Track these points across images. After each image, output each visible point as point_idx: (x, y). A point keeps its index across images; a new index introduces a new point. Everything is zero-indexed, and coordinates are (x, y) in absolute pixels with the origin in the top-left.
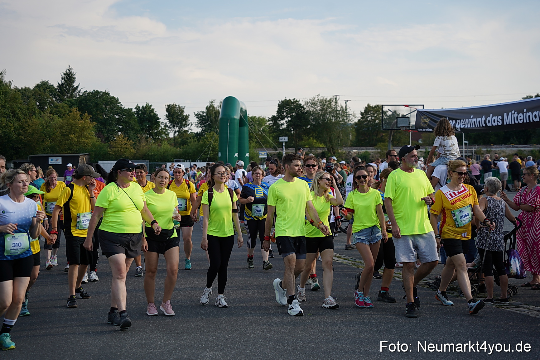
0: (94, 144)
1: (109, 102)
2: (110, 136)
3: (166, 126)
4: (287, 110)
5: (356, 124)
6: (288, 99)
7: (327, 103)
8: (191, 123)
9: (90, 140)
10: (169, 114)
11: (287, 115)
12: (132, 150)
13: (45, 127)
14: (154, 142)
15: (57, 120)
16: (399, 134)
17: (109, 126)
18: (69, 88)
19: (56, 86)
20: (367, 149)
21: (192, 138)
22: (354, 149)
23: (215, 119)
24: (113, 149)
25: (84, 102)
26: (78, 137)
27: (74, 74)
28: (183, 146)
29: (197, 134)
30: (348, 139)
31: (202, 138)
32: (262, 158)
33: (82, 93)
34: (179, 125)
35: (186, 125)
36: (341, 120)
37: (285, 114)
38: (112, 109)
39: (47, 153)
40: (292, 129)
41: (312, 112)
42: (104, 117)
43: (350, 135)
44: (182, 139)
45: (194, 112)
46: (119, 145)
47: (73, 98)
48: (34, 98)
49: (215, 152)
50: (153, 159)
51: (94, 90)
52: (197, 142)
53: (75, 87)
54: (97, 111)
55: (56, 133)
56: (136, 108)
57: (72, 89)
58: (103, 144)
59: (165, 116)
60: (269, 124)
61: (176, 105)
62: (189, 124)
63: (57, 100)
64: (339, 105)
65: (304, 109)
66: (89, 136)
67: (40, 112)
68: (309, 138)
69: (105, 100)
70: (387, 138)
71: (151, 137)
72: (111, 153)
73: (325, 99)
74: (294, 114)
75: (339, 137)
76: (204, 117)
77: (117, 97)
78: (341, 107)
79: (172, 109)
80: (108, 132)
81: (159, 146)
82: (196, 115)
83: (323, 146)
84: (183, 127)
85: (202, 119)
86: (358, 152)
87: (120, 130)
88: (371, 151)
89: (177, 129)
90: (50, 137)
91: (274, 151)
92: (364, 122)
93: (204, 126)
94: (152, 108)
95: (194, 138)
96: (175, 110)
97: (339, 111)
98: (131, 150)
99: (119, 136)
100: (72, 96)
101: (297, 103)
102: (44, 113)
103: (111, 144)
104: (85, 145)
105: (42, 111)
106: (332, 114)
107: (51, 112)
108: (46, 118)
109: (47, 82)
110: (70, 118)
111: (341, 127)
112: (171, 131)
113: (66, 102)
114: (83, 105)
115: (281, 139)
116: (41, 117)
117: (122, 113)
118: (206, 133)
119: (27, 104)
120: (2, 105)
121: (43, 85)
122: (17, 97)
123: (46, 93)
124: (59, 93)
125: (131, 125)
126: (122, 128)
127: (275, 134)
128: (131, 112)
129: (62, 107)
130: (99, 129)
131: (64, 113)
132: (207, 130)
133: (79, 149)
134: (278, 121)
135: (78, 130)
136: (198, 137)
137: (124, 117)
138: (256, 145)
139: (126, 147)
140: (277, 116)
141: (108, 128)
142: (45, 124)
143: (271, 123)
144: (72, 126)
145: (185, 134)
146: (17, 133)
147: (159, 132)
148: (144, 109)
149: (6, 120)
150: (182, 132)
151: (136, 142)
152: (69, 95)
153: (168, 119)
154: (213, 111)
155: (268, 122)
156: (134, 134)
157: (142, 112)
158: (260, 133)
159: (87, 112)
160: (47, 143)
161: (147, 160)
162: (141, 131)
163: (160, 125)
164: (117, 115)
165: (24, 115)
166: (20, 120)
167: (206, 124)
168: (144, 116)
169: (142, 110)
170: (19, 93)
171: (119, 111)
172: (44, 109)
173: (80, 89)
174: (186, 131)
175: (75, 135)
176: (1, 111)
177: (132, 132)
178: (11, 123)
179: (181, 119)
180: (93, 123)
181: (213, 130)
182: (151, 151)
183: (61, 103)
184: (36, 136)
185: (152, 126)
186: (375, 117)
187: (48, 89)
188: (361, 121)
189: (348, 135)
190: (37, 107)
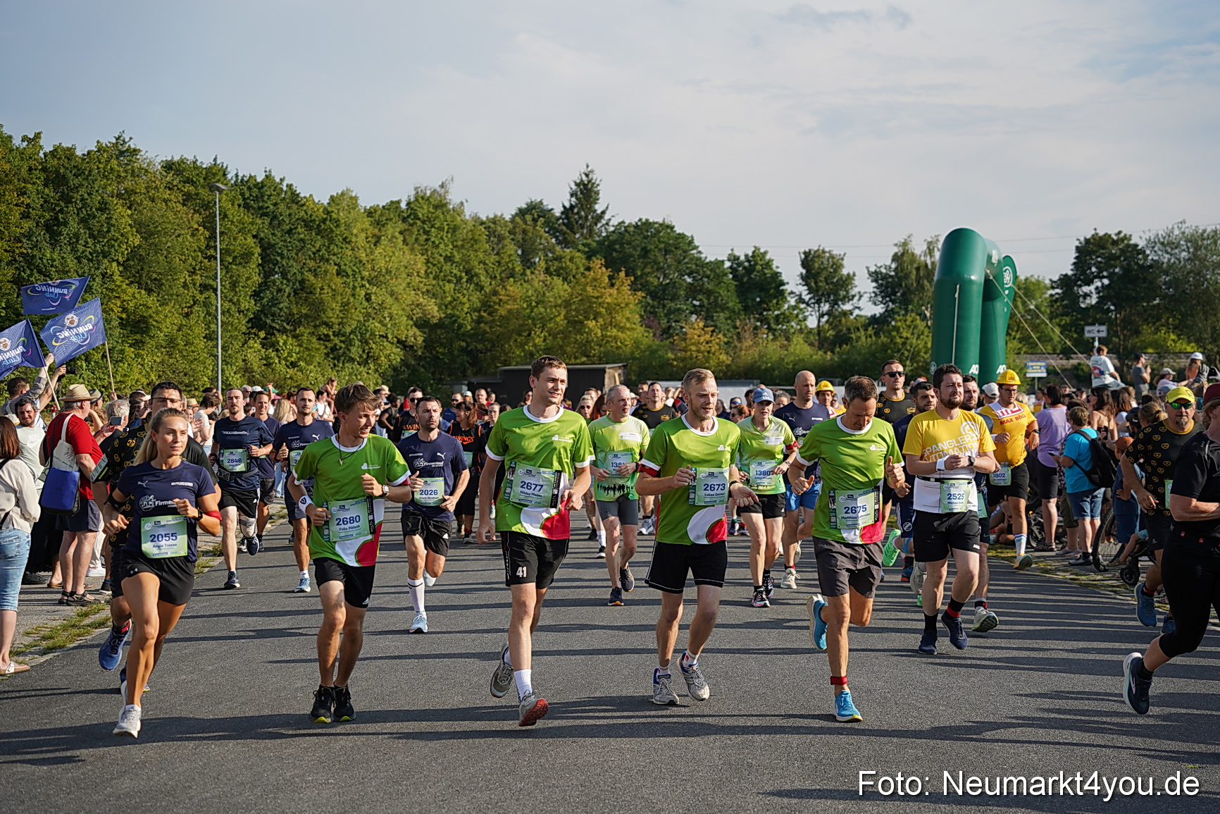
0: (637, 343)
1: (669, 245)
2: (673, 324)
3: (801, 300)
4: (1099, 259)
6: (1101, 233)
7: (1209, 241)
8: (859, 293)
9: (628, 333)
10: (807, 272)
11: (1099, 273)
12: (723, 357)
13: (534, 304)
14: (771, 337)
15: (560, 287)
17: (672, 300)
18: (586, 217)
21: (862, 329)
23: (918, 283)
24: (679, 354)
25: (617, 247)
26: (604, 328)
27: (597, 182)
28: (840, 347)
29: (874, 317)
31: (886, 327)
32: (1034, 378)
33: (613, 226)
34: (832, 298)
35: (848, 298)
37: (1094, 269)
38: (679, 262)
40: (1112, 308)
41: (1165, 266)
44: (838, 332)
45: (867, 268)
46: (693, 344)
47: (593, 237)
48: (513, 240)
49: (917, 362)
50: (768, 377)
51: (640, 220)
52: (874, 338)
53: (599, 212)
54: (645, 267)
55: (557, 316)
56: (729, 260)
57: (592, 218)
58: (657, 342)
59: (798, 278)
60: (1051, 295)
61: (824, 252)
62: (853, 296)
63: (559, 243)
65: (1146, 257)
66: (628, 325)
67: (524, 270)
68: (1157, 329)
69: (663, 242)
71: (765, 327)
72: (675, 363)
73: (1200, 231)
74: (1117, 270)
76: (890, 280)
77: (690, 235)
79: (816, 260)
80: (666, 315)
81: (784, 347)
82: (870, 274)
85: (887, 285)
87: (695, 311)
89: (825, 307)
90: (543, 328)
91: (1064, 362)
93: (891, 301)
94: (768, 257)
95: (866, 330)
96: (822, 263)
98: (721, 357)
99: (692, 324)
100: (591, 231)
101: (1126, 242)
102: (532, 273)
103: (676, 342)
104: (619, 344)
105: (529, 268)
107: (547, 271)
108: (536, 285)
109: (541, 202)
110: (587, 284)
112: (813, 313)
113: (581, 247)
114: (614, 254)
115: (1089, 332)
116: (525, 281)
117: (701, 272)
118: (896, 316)
119: (498, 254)
120: (446, 255)
121: (532, 209)
122: (477, 237)
123: (538, 228)
124: (564, 228)
125: (720, 298)
126: (700, 306)
127: (1068, 319)
128: (719, 268)
129: (571, 260)
130: (648, 308)
131: (574, 271)
132: (897, 310)
133: (606, 354)
134: (1076, 288)
135: (603, 310)
136: (876, 326)
137: (706, 280)
138: (1020, 346)
139: (708, 349)
140: (1073, 275)
141: (668, 306)
142: (533, 298)
143: (1057, 294)
144: (592, 303)
145: (843, 320)
146: (475, 318)
147: (783, 314)
148: (749, 261)
149: (454, 290)
150: (837, 313)
151: (732, 337)
152: (585, 231)
153: (806, 285)
154: (912, 264)
155: (1048, 289)
156: (726, 319)
157: (745, 268)
158: (1029, 317)
159: (623, 269)
160: (536, 341)
161: (757, 379)
162: (742, 312)
163: (786, 298)
164: (689, 275)
165: (491, 278)
166: (482, 288)
167: (895, 295)
168: (751, 278)
169: (746, 264)
170: (482, 228)
171: (694, 267)
172: (531, 263)
173: (609, 217)
174: (845, 314)
175: (597, 322)
176: (444, 268)
177: (722, 314)
178: (464, 295)
179: (836, 284)
180: (636, 294)
181: (912, 311)
182: (764, 359)
183: (568, 251)
184: (514, 324)
185: (767, 300)
187: (541, 219)
190: (518, 259)
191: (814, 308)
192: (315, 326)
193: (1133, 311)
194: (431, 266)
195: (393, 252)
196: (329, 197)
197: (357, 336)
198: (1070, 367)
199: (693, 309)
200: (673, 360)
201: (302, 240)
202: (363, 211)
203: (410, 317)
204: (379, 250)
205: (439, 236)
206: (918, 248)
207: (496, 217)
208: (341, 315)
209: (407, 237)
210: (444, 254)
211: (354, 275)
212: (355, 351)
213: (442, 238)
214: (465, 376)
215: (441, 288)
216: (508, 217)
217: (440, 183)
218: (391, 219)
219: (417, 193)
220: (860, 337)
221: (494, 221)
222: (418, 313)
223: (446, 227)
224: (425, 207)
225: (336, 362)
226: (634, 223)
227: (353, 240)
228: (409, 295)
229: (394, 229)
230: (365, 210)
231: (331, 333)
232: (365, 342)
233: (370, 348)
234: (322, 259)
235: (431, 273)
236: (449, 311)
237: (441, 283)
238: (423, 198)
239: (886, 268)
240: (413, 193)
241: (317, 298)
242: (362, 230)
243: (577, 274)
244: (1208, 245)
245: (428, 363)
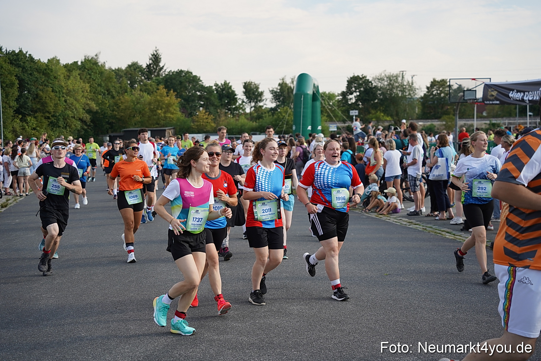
0: (178, 119)
1: (191, 80)
2: (193, 111)
3: (243, 102)
4: (355, 85)
5: (422, 98)
6: (356, 75)
7: (395, 78)
8: (266, 98)
9: (175, 115)
10: (246, 90)
11: (355, 90)
12: (213, 124)
13: (136, 104)
14: (232, 116)
15: (146, 97)
16: (464, 107)
17: (192, 102)
18: (156, 68)
19: (144, 66)
20: (432, 122)
21: (267, 113)
22: (420, 122)
24: (195, 123)
25: (169, 80)
26: (165, 113)
27: (160, 54)
28: (259, 120)
29: (271, 109)
30: (415, 112)
31: (276, 112)
32: (332, 131)
33: (167, 72)
34: (255, 100)
35: (260, 101)
36: (407, 94)
37: (353, 89)
38: (194, 86)
39: (138, 128)
41: (379, 87)
42: (188, 93)
43: (416, 108)
44: (258, 114)
45: (269, 89)
46: (201, 119)
47: (159, 76)
48: (126, 77)
49: (290, 125)
50: (231, 132)
51: (178, 70)
52: (272, 116)
53: (161, 66)
54: (181, 88)
55: (145, 109)
56: (215, 86)
57: (159, 69)
58: (187, 119)
59: (242, 93)
60: (338, 99)
61: (252, 82)
62: (264, 100)
63: (145, 79)
65: (372, 84)
66: (175, 112)
67: (131, 90)
68: (376, 111)
69: (188, 79)
70: (452, 111)
71: (230, 112)
72: (194, 127)
73: (392, 74)
74: (362, 89)
75: (405, 110)
76: (278, 93)
77: (198, 76)
78: (407, 81)
79: (249, 86)
80: (190, 108)
81: (237, 120)
82: (270, 91)
83: (390, 119)
84: (258, 102)
85: (277, 96)
86: (424, 125)
87: (202, 106)
88: (436, 123)
89: (253, 104)
90: (140, 112)
91: (343, 125)
92: (430, 95)
93: (278, 101)
94: (230, 85)
95: (268, 113)
96: (251, 87)
97: (405, 86)
99: (200, 111)
100: (158, 75)
102: (135, 91)
103: (194, 118)
104: (171, 119)
105: (133, 89)
106: (399, 89)
107: (141, 90)
108: (136, 95)
109: (137, 62)
110: (157, 96)
111: (407, 101)
112: (248, 107)
113: (154, 81)
114: (168, 83)
115: (352, 113)
116: (132, 94)
117: (204, 91)
118: (280, 107)
119: (120, 83)
120: (99, 84)
121: (134, 65)
122: (111, 76)
123: (136, 73)
124: (147, 73)
125: (211, 101)
126: (204, 104)
127: (344, 108)
128: (211, 89)
129: (151, 85)
130: (183, 105)
132: (280, 105)
133: (166, 124)
134: (347, 96)
135: (164, 106)
136: (272, 111)
137: (205, 93)
138: (327, 118)
139: (207, 121)
140: (346, 91)
141: (191, 104)
142: (135, 101)
143: (340, 98)
144: (160, 103)
145: (260, 110)
146: (111, 109)
147: (236, 107)
148: (223, 86)
149: (102, 98)
150: (257, 107)
151: (216, 116)
152: (156, 74)
153: (245, 95)
154: (286, 87)
155: (337, 97)
156: (214, 109)
157: (221, 89)
158: (330, 107)
159: (172, 89)
160: (137, 119)
162: (220, 106)
163: (237, 101)
164: (199, 92)
165: (118, 93)
166: (114, 97)
167: (280, 99)
168: (223, 93)
170: (113, 73)
171: (201, 88)
172: (134, 87)
173: (166, 68)
174: (261, 107)
175: (162, 110)
176: (98, 89)
177: (212, 108)
178: (106, 100)
179: (257, 95)
180: (177, 99)
181: (286, 105)
182: (230, 125)
183: (149, 82)
184: (128, 112)
185: (230, 102)
186: (440, 91)
187: (138, 69)
188: (427, 95)
189: (414, 109)
190: (128, 85)
191: (248, 104)
192: (44, 113)
193: (368, 105)
194: (92, 88)
195: (76, 83)
196: (47, 60)
197: (61, 117)
198: (345, 126)
200: (193, 125)
201: (36, 77)
202: (62, 65)
203: (84, 109)
204: (70, 82)
206: (288, 81)
207: (119, 68)
208: (54, 108)
209: (82, 76)
210: (97, 83)
211: (59, 92)
212: (61, 123)
213: (96, 77)
214: (108, 133)
215: (96, 97)
216: (124, 68)
217: (95, 54)
218: (74, 69)
219: (85, 58)
220: (266, 116)
221: (119, 70)
222: (87, 108)
223: (98, 72)
224: (89, 64)
225: (53, 127)
226: (176, 71)
227: (59, 77)
228: (83, 100)
229: (76, 73)
230: (63, 65)
231: (50, 116)
232: (65, 119)
233: (67, 122)
234: (45, 85)
235: (92, 91)
236: (101, 107)
237: (96, 95)
238: (88, 60)
239: (276, 89)
240: (84, 58)
241: (44, 101)
242: (62, 73)
243: (153, 91)
244: (394, 80)
245: (92, 128)
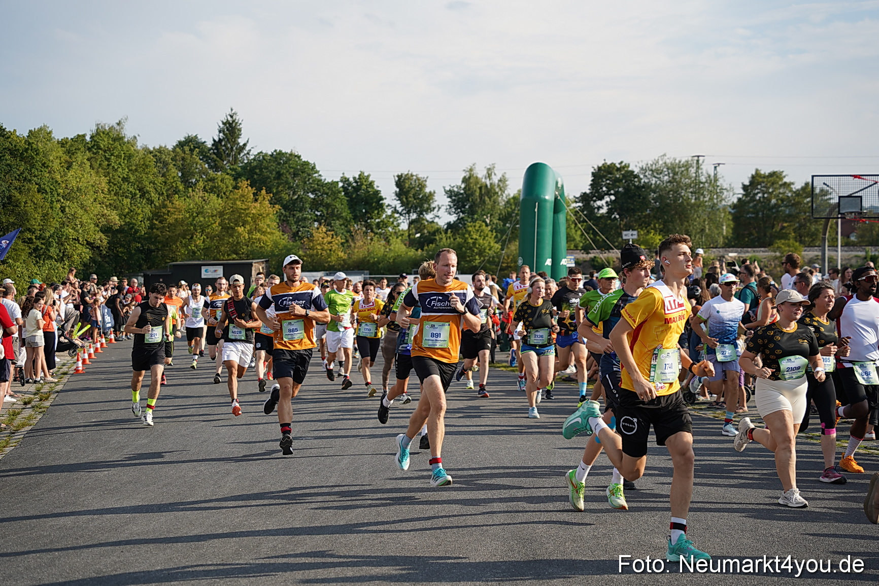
0: (276, 244)
1: (297, 169)
2: (301, 229)
3: (396, 211)
4: (608, 182)
5: (734, 206)
6: (609, 163)
7: (683, 169)
8: (438, 206)
9: (269, 236)
10: (400, 190)
11: (608, 191)
12: (341, 254)
13: (195, 214)
15: (215, 201)
17: (300, 211)
18: (232, 148)
20: (754, 251)
22: (732, 252)
23: (481, 198)
24: (308, 252)
25: (257, 171)
26: (250, 232)
27: (240, 122)
28: (428, 246)
29: (449, 224)
30: (720, 233)
33: (253, 155)
34: (419, 209)
35: (430, 210)
36: (707, 199)
38: (305, 183)
39: (199, 260)
41: (653, 186)
43: (723, 225)
45: (444, 187)
46: (319, 244)
47: (238, 164)
48: (174, 165)
49: (484, 257)
50: (375, 269)
51: (275, 151)
53: (241, 144)
54: (278, 187)
55: (213, 224)
56: (341, 181)
57: (236, 149)
58: (290, 243)
59: (394, 195)
60: (574, 208)
61: (412, 175)
62: (434, 208)
63: (211, 168)
64: (704, 172)
65: (640, 180)
66: (269, 230)
67: (186, 188)
68: (648, 232)
69: (292, 168)
71: (370, 231)
73: (677, 162)
74: (620, 189)
75: (703, 230)
76: (461, 196)
77: (312, 163)
78: (707, 176)
79: (407, 181)
80: (295, 223)
82: (446, 192)
84: (424, 213)
85: (458, 200)
86: (739, 257)
87: (318, 219)
88: (763, 254)
89: (414, 217)
90: (202, 232)
91: (585, 256)
92: (749, 202)
93: (461, 211)
94: (371, 179)
95: (446, 233)
96: (411, 183)
97: (703, 183)
98: (340, 253)
99: (315, 229)
100: (236, 160)
101: (626, 169)
102: (193, 191)
103: (306, 243)
104: (262, 244)
105: (189, 187)
106: (691, 190)
107: (205, 189)
108: (197, 199)
109: (196, 137)
110: (236, 199)
111: (707, 213)
112: (405, 221)
113: (229, 171)
114: (255, 176)
115: (626, 235)
116: (188, 197)
117: (322, 190)
119: (164, 176)
120: (124, 177)
121: (189, 142)
122: (147, 163)
123: (194, 156)
124: (215, 156)
125: (336, 210)
126: (321, 215)
128: (335, 187)
129: (222, 181)
130: (282, 217)
131: (225, 190)
132: (466, 218)
133: (252, 252)
134: (592, 202)
135: (249, 219)
136: (452, 230)
137: (325, 196)
139: (330, 248)
140: (590, 193)
141: (297, 216)
142: (194, 210)
143: (579, 206)
144: (240, 213)
146: (148, 225)
147: (382, 221)
148: (356, 182)
149: (131, 203)
150: (422, 221)
151: (347, 239)
152: (231, 159)
153: (399, 200)
154: (476, 185)
155: (573, 203)
156: (341, 225)
157: (353, 187)
159: (264, 188)
160: (197, 243)
161: (367, 270)
162: (352, 220)
163: (384, 209)
164: (313, 194)
165: (159, 194)
166: (152, 202)
167: (464, 208)
168: (358, 195)
169: (354, 184)
170: (151, 156)
171: (316, 186)
172: (189, 183)
173: (249, 149)
174: (428, 221)
175: (245, 227)
176: (123, 187)
177: (337, 222)
178: (138, 208)
179: (421, 199)
180: (274, 207)
181: (477, 219)
182: (372, 255)
183: (219, 173)
184: (180, 229)
185: (370, 211)
186: (771, 193)
187: (197, 149)
188: (744, 201)
189: (719, 226)
190: (179, 180)
191: (405, 217)
193: (632, 219)
194: (113, 185)
195: (83, 175)
196: (28, 131)
197: (55, 240)
198: (588, 259)
199: (316, 218)
200: (303, 256)
201: (9, 165)
202: (56, 142)
203: (96, 225)
204: (71, 173)
205: (118, 162)
206: (481, 173)
207: (161, 147)
208: (42, 223)
209: (93, 163)
210: (121, 176)
211: (51, 192)
212: (53, 251)
213: (120, 164)
214: (141, 270)
215: (120, 202)
216: (170, 147)
217: (117, 121)
218: (79, 149)
219: (98, 128)
220: (442, 239)
221: (160, 151)
222: (103, 221)
223: (123, 155)
224: (106, 140)
225: (38, 259)
226: (270, 152)
227: (50, 165)
228: (96, 207)
229: (81, 157)
230: (58, 142)
231: (33, 237)
232: (60, 243)
233: (65, 249)
234: (25, 179)
235: (113, 190)
236: (128, 220)
237: (120, 198)
238: (103, 133)
239: (457, 188)
240: (94, 128)
241: (22, 210)
242: (57, 158)
243: (226, 191)
244: (682, 171)
245: (111, 260)
